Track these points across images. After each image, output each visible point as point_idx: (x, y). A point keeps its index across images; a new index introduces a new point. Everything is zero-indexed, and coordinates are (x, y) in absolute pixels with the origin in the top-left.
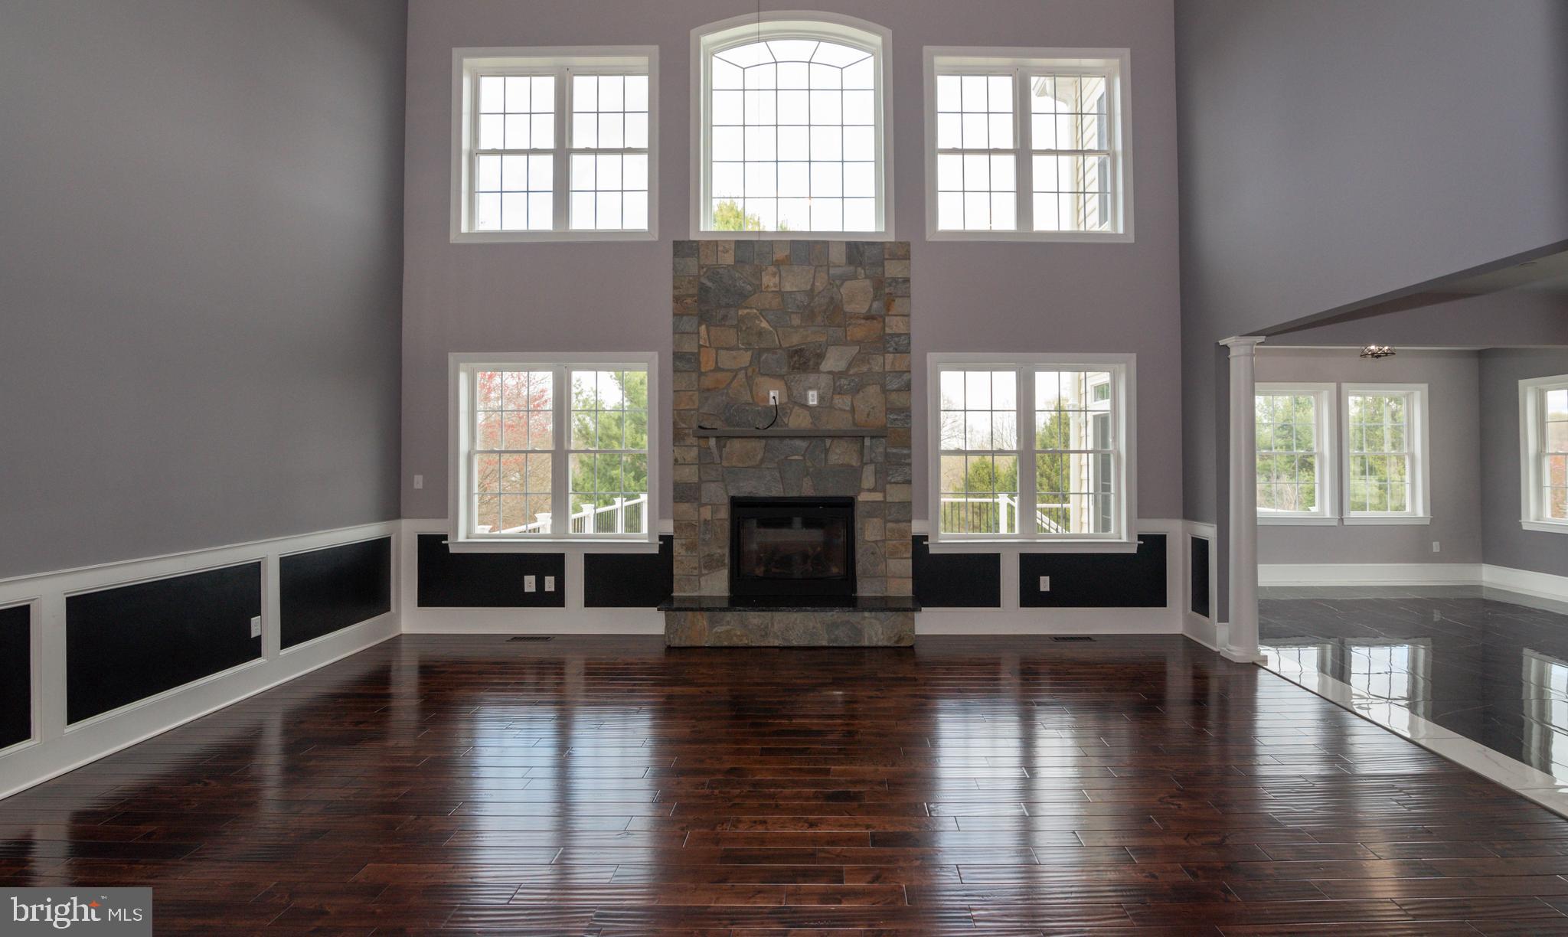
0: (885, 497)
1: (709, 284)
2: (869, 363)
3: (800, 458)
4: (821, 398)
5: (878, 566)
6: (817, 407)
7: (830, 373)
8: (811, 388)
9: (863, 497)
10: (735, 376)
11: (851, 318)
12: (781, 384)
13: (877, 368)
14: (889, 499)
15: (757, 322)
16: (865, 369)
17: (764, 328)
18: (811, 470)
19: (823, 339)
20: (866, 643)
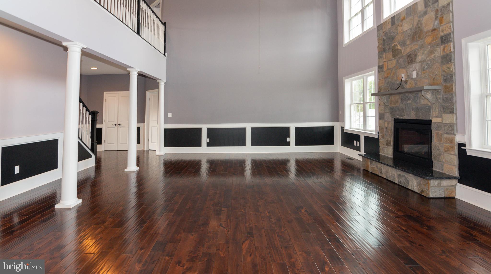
0: (442, 120)
1: (385, 38)
2: (434, 53)
3: (411, 102)
4: (417, 74)
5: (440, 156)
6: (416, 78)
7: (420, 62)
8: (414, 71)
9: (434, 120)
10: (392, 71)
11: (426, 33)
12: (404, 71)
13: (437, 55)
14: (444, 122)
15: (397, 47)
16: (432, 56)
17: (399, 49)
18: (414, 107)
19: (417, 47)
20: (410, 188)
